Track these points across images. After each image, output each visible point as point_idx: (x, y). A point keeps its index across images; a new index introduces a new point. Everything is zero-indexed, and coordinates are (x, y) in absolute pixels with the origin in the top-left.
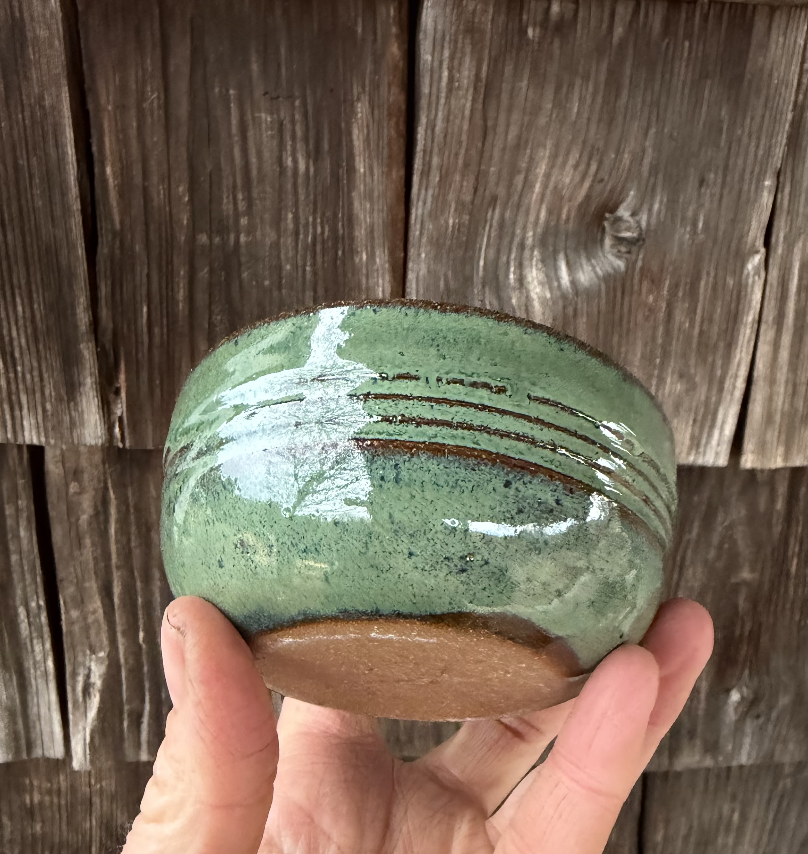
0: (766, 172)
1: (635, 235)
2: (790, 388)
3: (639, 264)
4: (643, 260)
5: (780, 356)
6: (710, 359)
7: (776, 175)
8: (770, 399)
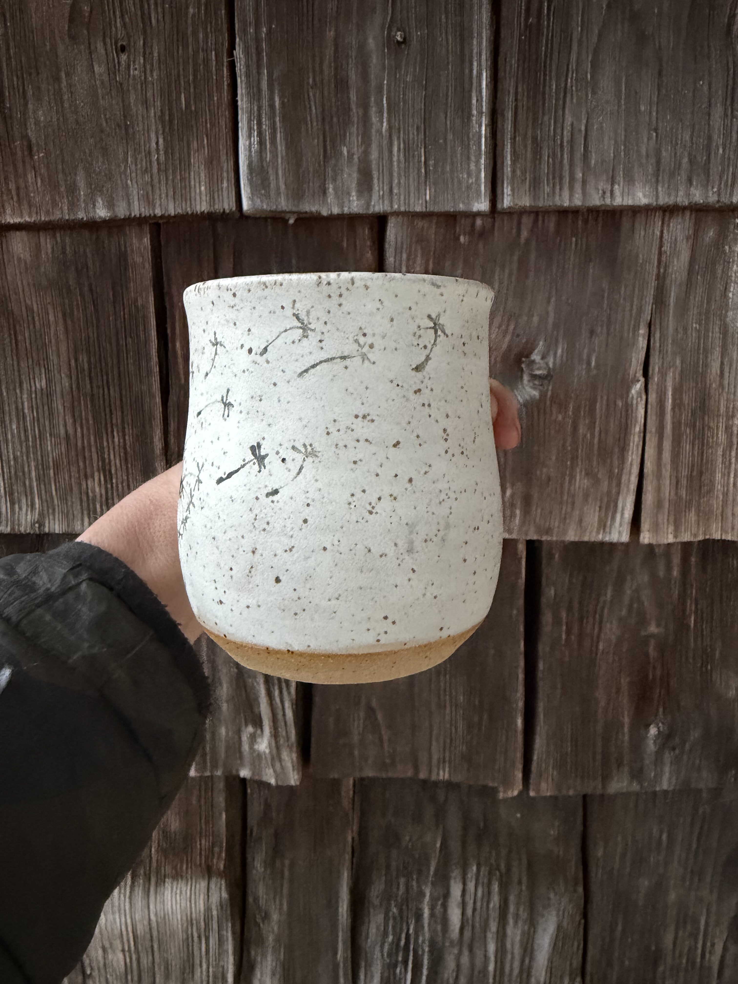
0: (639, 325)
1: (545, 372)
2: (674, 481)
3: (549, 393)
4: (552, 390)
5: (664, 456)
6: (609, 461)
7: (647, 326)
8: (658, 490)
